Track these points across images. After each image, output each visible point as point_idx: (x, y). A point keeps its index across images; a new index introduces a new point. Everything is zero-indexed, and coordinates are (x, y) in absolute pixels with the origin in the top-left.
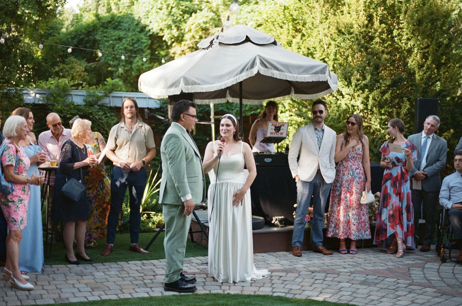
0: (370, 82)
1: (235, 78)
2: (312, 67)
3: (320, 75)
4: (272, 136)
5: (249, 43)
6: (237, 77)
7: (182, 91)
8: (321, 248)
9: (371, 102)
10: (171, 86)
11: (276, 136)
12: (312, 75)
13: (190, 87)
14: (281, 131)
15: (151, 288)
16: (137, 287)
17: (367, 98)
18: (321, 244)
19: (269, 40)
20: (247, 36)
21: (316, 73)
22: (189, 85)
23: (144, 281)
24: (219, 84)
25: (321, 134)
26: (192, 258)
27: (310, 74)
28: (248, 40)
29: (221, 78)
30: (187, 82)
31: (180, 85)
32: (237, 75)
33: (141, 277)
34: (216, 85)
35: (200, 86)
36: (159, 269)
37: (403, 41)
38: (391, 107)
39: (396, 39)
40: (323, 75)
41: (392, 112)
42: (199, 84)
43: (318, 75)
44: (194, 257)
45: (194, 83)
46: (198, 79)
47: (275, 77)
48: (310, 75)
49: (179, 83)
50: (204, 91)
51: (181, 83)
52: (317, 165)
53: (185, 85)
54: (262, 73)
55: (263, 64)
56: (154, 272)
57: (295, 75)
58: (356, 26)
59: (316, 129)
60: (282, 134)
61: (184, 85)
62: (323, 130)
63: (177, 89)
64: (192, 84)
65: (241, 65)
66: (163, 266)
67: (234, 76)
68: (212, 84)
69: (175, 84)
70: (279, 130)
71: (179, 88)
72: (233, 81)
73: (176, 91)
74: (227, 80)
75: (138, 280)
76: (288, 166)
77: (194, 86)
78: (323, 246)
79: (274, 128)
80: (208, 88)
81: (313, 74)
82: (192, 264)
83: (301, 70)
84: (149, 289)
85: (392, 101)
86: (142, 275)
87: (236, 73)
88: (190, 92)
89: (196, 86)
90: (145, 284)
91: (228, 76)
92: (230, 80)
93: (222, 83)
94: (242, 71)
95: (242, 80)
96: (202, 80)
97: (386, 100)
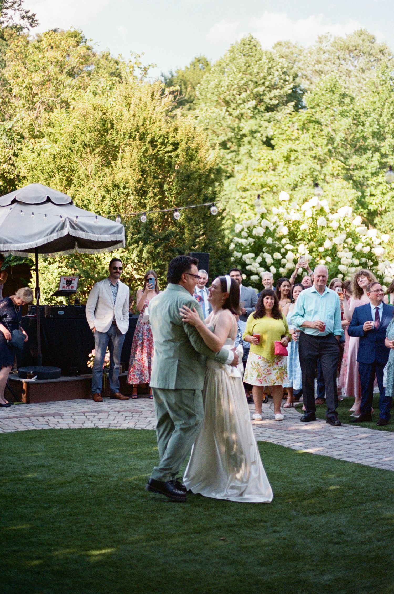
0: (144, 235)
1: (46, 238)
2: (111, 228)
3: (117, 235)
4: (64, 289)
5: (50, 203)
6: (48, 237)
8: (118, 394)
9: (145, 255)
11: (67, 289)
14: (72, 285)
17: (141, 251)
18: (118, 391)
19: (66, 200)
20: (48, 197)
21: (114, 233)
24: (30, 243)
25: (116, 289)
27: (110, 234)
28: (49, 200)
29: (31, 237)
32: (47, 235)
34: (27, 244)
35: (12, 245)
37: (173, 195)
38: (164, 260)
39: (166, 193)
40: (120, 235)
41: (164, 265)
42: (11, 243)
43: (115, 235)
46: (9, 238)
47: (81, 237)
52: (112, 317)
54: (71, 234)
55: (72, 226)
57: (98, 236)
58: (131, 181)
59: (111, 285)
60: (73, 287)
62: (118, 286)
64: (4, 243)
65: (51, 226)
67: (45, 236)
70: (71, 284)
72: (44, 241)
74: (39, 239)
76: (86, 318)
77: (6, 245)
78: (120, 392)
79: (65, 281)
81: (112, 234)
83: (103, 230)
85: (164, 254)
87: (46, 233)
89: (8, 245)
91: (38, 236)
92: (40, 240)
93: (33, 243)
94: (52, 232)
95: (52, 240)
96: (12, 239)
97: (159, 253)
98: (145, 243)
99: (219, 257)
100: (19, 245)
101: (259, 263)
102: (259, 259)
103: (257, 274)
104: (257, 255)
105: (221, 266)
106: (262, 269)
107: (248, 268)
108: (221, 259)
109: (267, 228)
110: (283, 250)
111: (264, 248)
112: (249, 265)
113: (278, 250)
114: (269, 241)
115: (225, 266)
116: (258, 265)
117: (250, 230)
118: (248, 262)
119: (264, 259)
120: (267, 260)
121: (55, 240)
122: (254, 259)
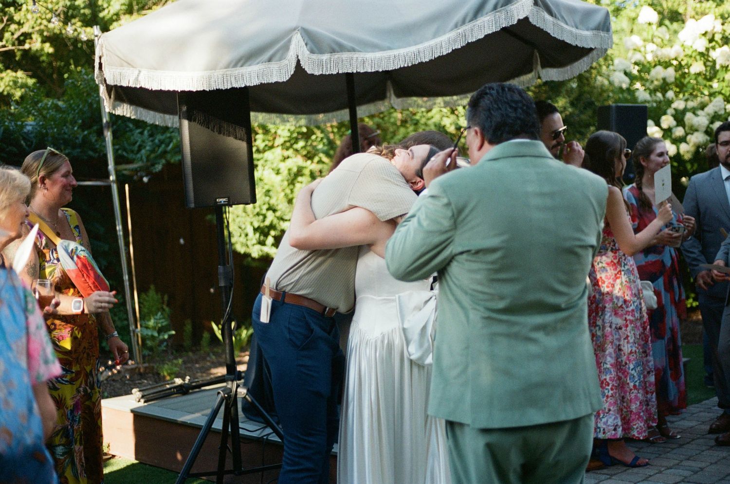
1: (461, 30)
6: (467, 27)
7: (299, 70)
10: (244, 60)
13: (325, 57)
22: (321, 52)
30: (315, 43)
31: (292, 47)
32: (463, 22)
34: (402, 51)
35: (355, 55)
42: (353, 50)
43: (599, 34)
45: (337, 48)
49: (287, 47)
53: (312, 52)
61: (305, 52)
64: (333, 51)
67: (456, 26)
68: (389, 49)
69: (260, 53)
72: (455, 41)
74: (435, 36)
77: (336, 56)
80: (381, 59)
87: (458, 17)
88: (327, 72)
89: (345, 55)
91: (433, 28)
92: (444, 38)
93: (420, 47)
94: (478, 12)
100: (378, 55)
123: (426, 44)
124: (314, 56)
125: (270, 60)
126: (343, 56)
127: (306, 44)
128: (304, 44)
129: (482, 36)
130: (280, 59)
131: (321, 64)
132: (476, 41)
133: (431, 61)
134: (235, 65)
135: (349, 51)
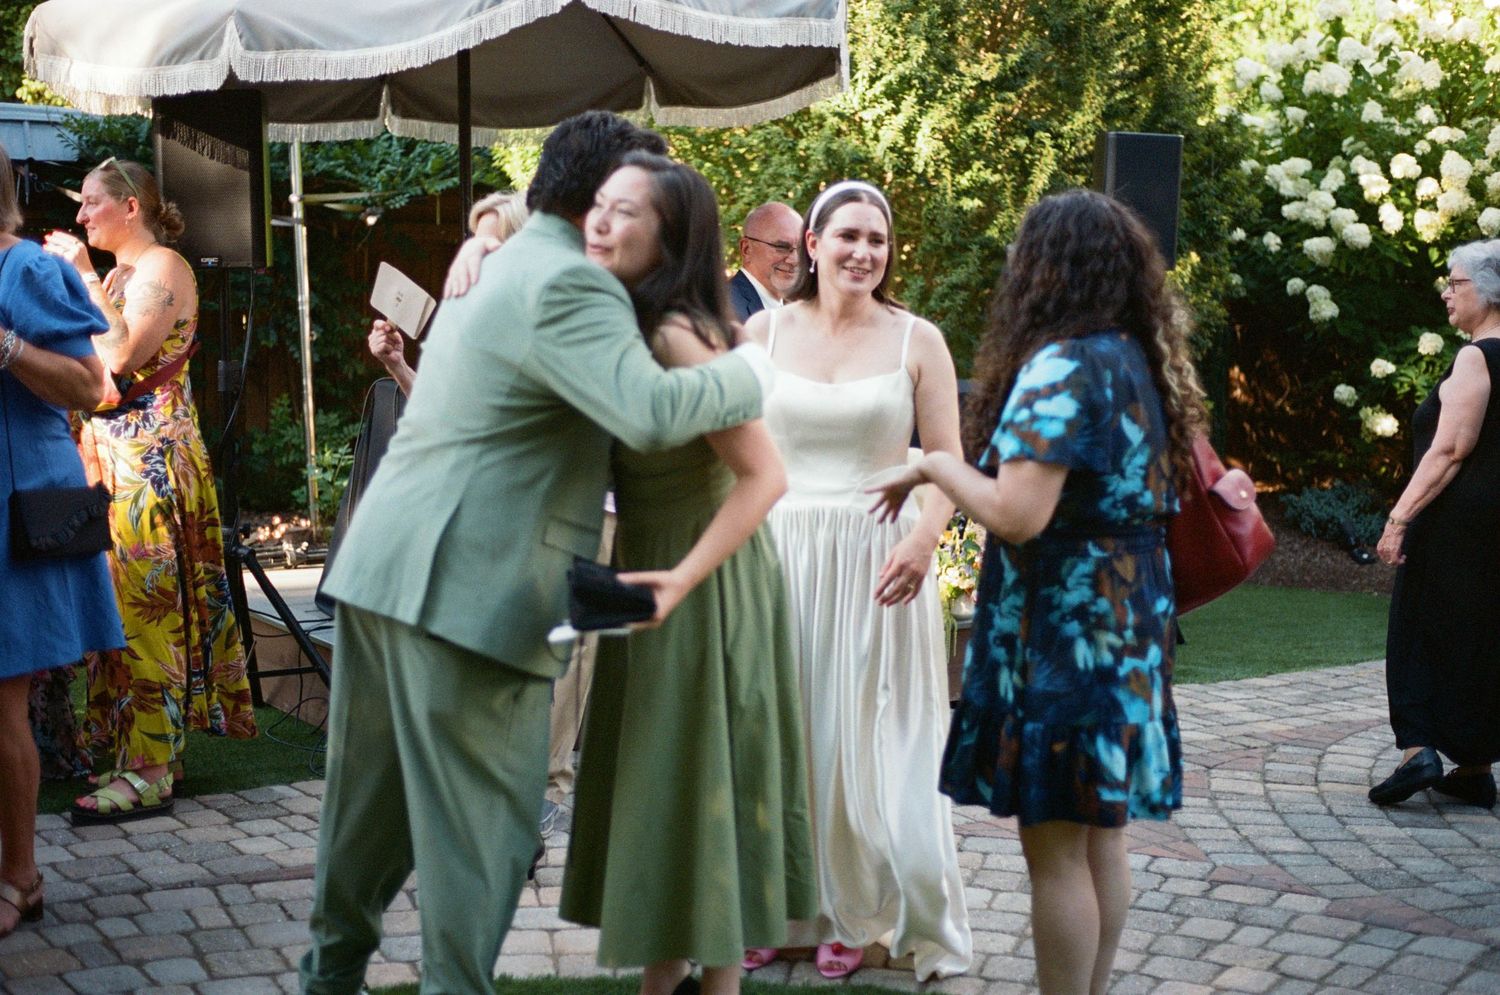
1: (473, 21)
3: (813, 21)
6: (485, 16)
7: (232, 76)
10: (179, 55)
12: (785, 20)
13: (269, 56)
15: (139, 964)
16: (75, 964)
21: (799, 12)
22: (262, 48)
23: (99, 924)
24: (402, 47)
26: (279, 789)
27: (777, 16)
30: (254, 35)
31: (224, 50)
32: (481, 9)
33: (82, 901)
35: (315, 54)
36: (152, 856)
40: (824, 23)
42: (311, 46)
43: (804, 22)
44: (289, 783)
45: (288, 42)
46: (302, 22)
47: (641, 20)
48: (776, 21)
49: (220, 40)
50: (333, 76)
51: (226, 39)
53: (248, 47)
56: (133, 871)
57: (721, 19)
61: (240, 48)
63: (206, 65)
64: (280, 47)
66: (163, 838)
67: (469, 14)
68: (368, 45)
69: (195, 45)
71: (217, 61)
72: (464, 36)
73: (202, 77)
74: (438, 29)
75: (73, 921)
77: (286, 54)
80: (353, 62)
81: (789, 15)
82: (293, 821)
84: (133, 971)
86: (83, 891)
88: (268, 79)
89: (299, 54)
90: (108, 942)
92: (448, 33)
93: (413, 44)
95: (504, 30)
96: (320, 30)
97: (977, 139)
98: (925, 101)
99: (1197, 166)
101: (1335, 194)
102: (1334, 178)
103: (1328, 230)
104: (1320, 166)
105: (1207, 200)
106: (1350, 214)
107: (1288, 210)
108: (1206, 172)
109: (1358, 68)
110: (1422, 147)
111: (1346, 142)
112: (1290, 200)
113: (1405, 146)
114: (1372, 111)
115: (1220, 198)
116: (1333, 202)
117: (1291, 77)
118: (1287, 188)
119: (1353, 179)
120: (1363, 180)
121: (514, 32)
122: (1315, 177)
123: (422, 41)
124: (251, 55)
125: (202, 57)
126: (295, 55)
127: (241, 37)
128: (237, 36)
129: (507, 31)
130: (213, 57)
131: (259, 66)
132: (497, 39)
133: (426, 67)
134: (169, 62)
135: (305, 48)
